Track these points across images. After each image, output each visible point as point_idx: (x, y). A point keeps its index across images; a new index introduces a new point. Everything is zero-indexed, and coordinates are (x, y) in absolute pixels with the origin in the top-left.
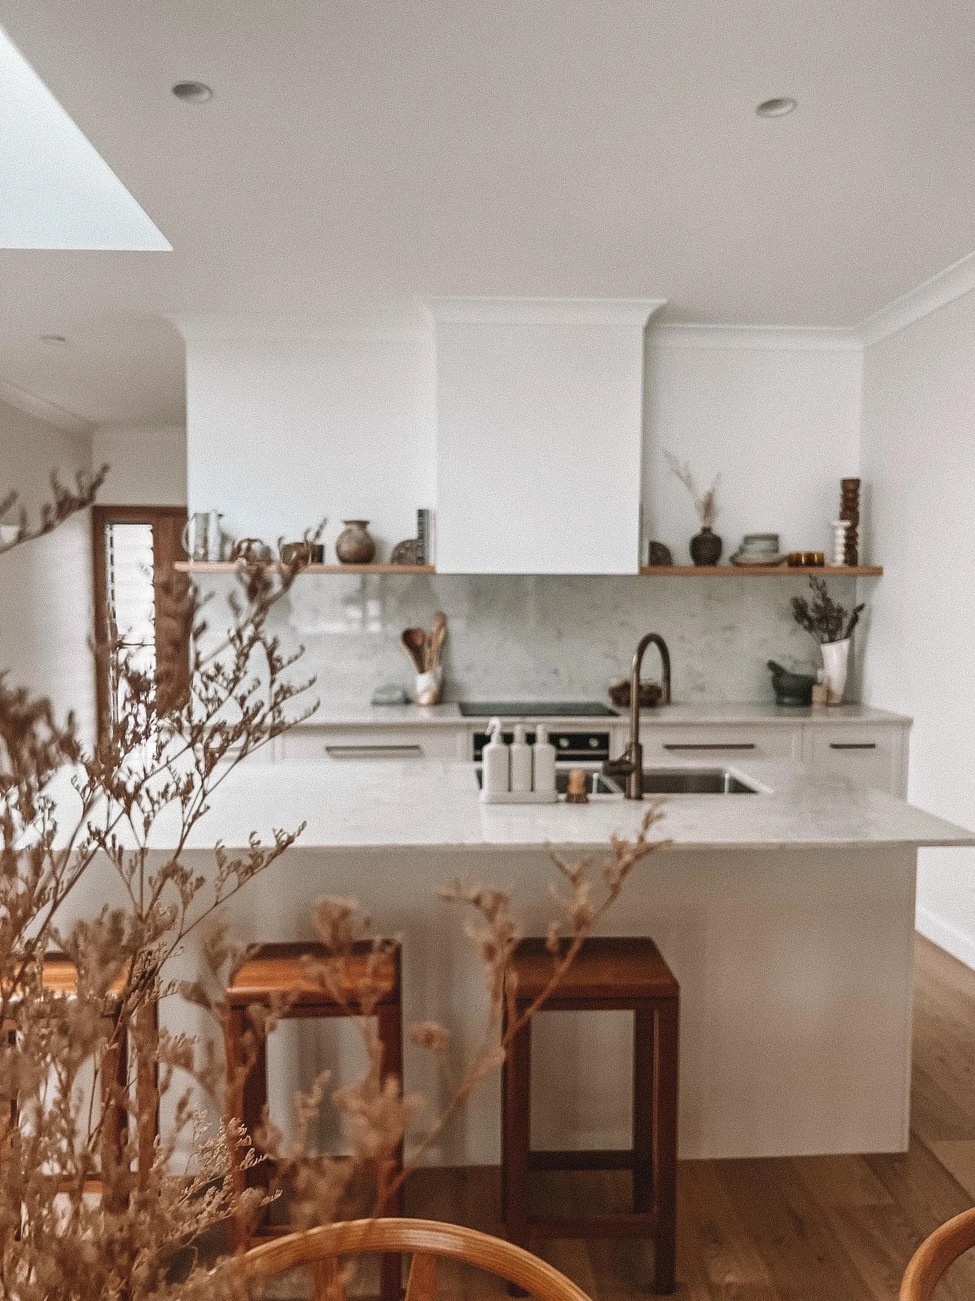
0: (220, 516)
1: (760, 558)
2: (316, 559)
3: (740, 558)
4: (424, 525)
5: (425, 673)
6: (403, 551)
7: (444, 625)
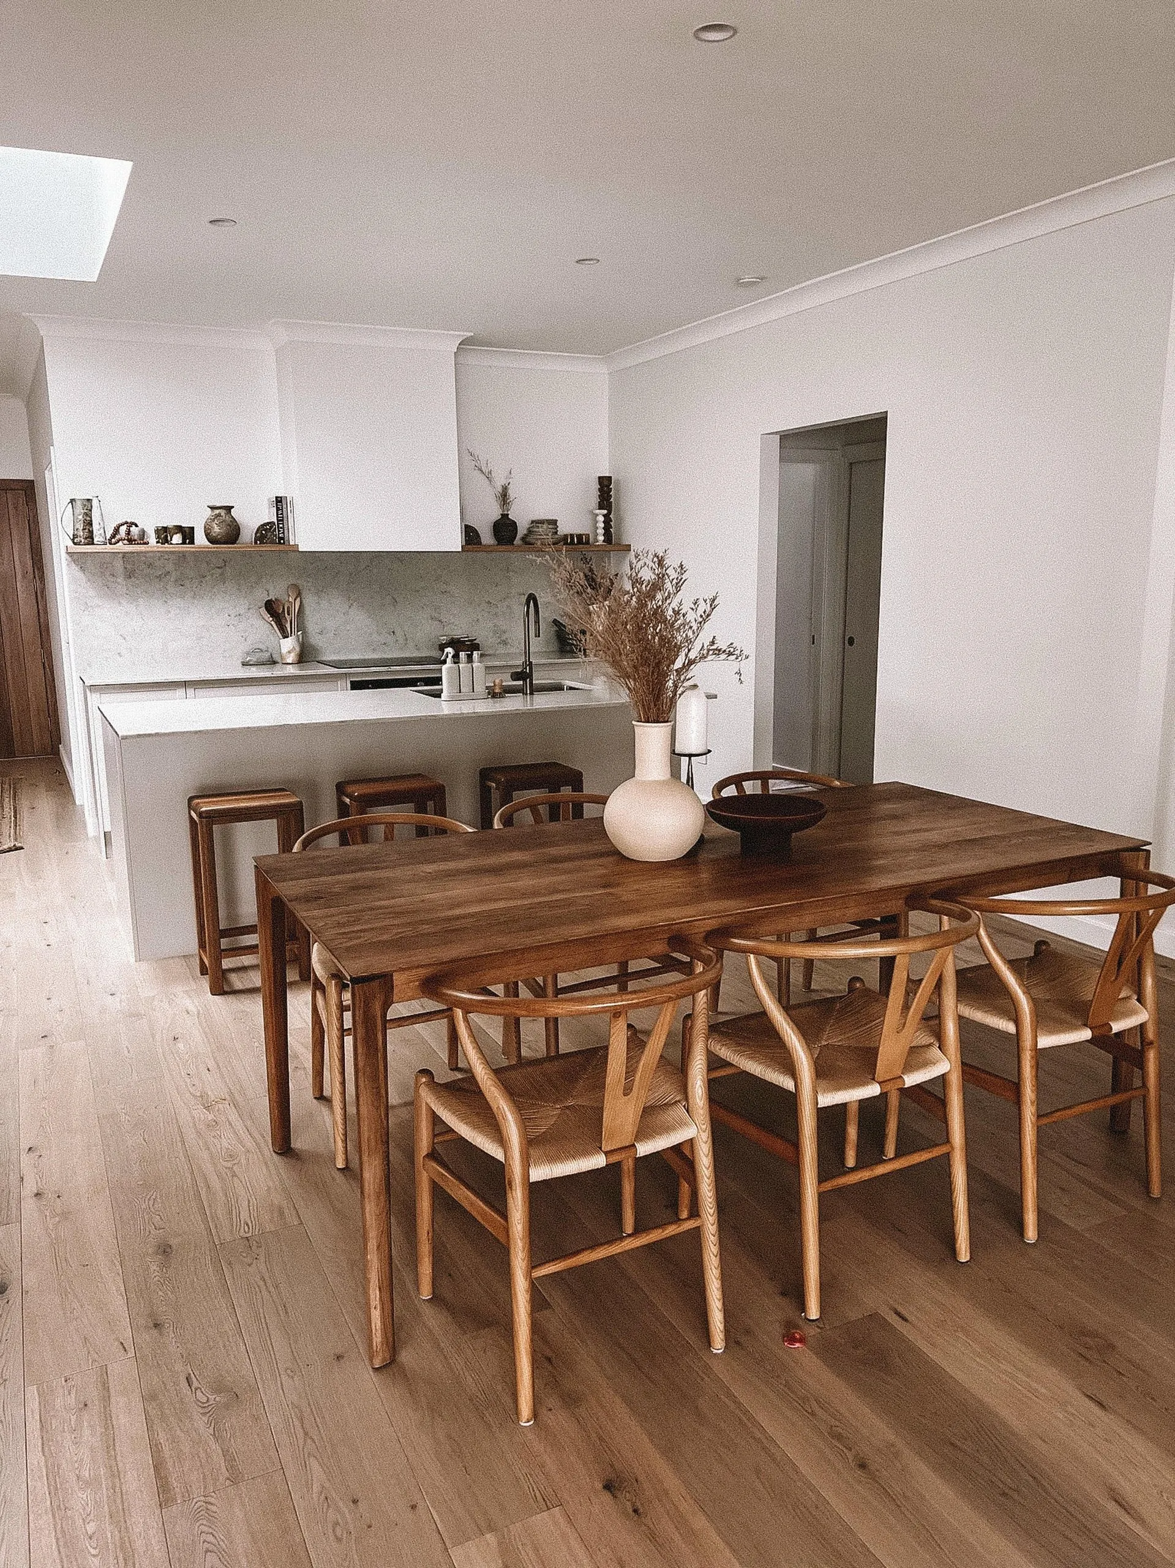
0: (101, 502)
1: (546, 538)
2: (188, 541)
3: (530, 539)
4: (282, 510)
5: (288, 637)
6: (264, 532)
7: (299, 595)
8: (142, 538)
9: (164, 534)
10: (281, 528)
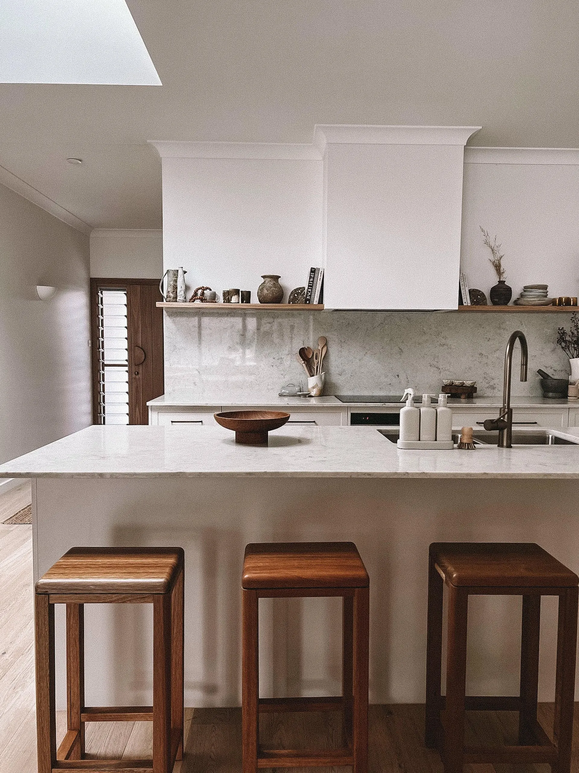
0: (185, 272)
1: (536, 301)
2: (245, 301)
3: (522, 301)
4: (313, 278)
5: (313, 376)
6: (296, 295)
7: (326, 344)
8: (213, 299)
9: (228, 295)
10: (309, 292)
